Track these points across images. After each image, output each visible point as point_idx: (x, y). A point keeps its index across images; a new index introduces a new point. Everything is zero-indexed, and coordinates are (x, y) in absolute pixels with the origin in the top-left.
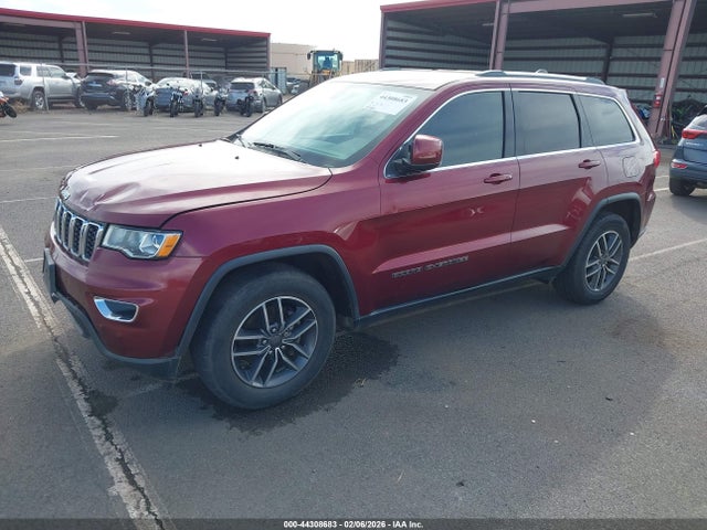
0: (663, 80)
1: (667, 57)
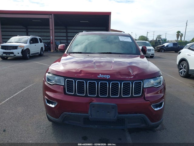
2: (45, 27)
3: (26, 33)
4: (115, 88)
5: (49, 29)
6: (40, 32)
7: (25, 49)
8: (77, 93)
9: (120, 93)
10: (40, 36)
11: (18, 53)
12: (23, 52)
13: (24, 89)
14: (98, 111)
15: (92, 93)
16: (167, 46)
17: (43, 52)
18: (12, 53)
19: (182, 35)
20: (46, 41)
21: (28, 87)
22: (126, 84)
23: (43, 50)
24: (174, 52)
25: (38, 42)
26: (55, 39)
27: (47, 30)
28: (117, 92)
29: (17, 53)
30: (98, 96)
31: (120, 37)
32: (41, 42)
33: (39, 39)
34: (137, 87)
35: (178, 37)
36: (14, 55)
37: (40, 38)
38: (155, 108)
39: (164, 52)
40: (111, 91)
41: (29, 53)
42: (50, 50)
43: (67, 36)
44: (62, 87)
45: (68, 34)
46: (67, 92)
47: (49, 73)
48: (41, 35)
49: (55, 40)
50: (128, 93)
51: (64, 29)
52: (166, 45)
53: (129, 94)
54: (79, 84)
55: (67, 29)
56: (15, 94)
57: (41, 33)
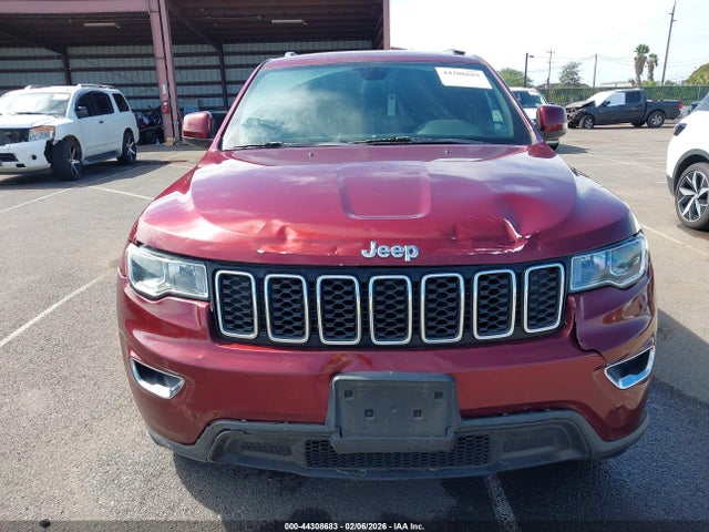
0: (164, 87)
1: (160, 65)
2: (137, 49)
3: (62, 76)
4: (444, 300)
5: (152, 56)
6: (118, 69)
7: (59, 137)
8: (273, 332)
9: (468, 326)
10: (115, 86)
11: (34, 158)
12: (51, 150)
13: (55, 306)
14: (372, 411)
15: (339, 329)
16: (605, 104)
17: (134, 148)
18: (10, 157)
19: (656, 61)
20: (144, 104)
21: (71, 295)
22: (492, 282)
23: (132, 140)
24: (629, 125)
25: (109, 110)
26: (180, 97)
27: (145, 62)
28: (450, 318)
29: (30, 154)
30: (366, 345)
31: (440, 71)
32: (123, 108)
33: (114, 95)
34: (542, 290)
35: (639, 70)
36: (18, 166)
37: (116, 91)
38: (617, 380)
39: (592, 128)
40: (427, 319)
41: (78, 156)
42: (162, 139)
43: (224, 83)
44: (203, 305)
45: (227, 71)
46: (226, 329)
47: (139, 244)
48: (124, 82)
49: (181, 100)
50: (502, 323)
51: (210, 54)
52: (598, 99)
53: (507, 323)
54: (278, 291)
55: (221, 54)
56: (15, 328)
57: (122, 73)
